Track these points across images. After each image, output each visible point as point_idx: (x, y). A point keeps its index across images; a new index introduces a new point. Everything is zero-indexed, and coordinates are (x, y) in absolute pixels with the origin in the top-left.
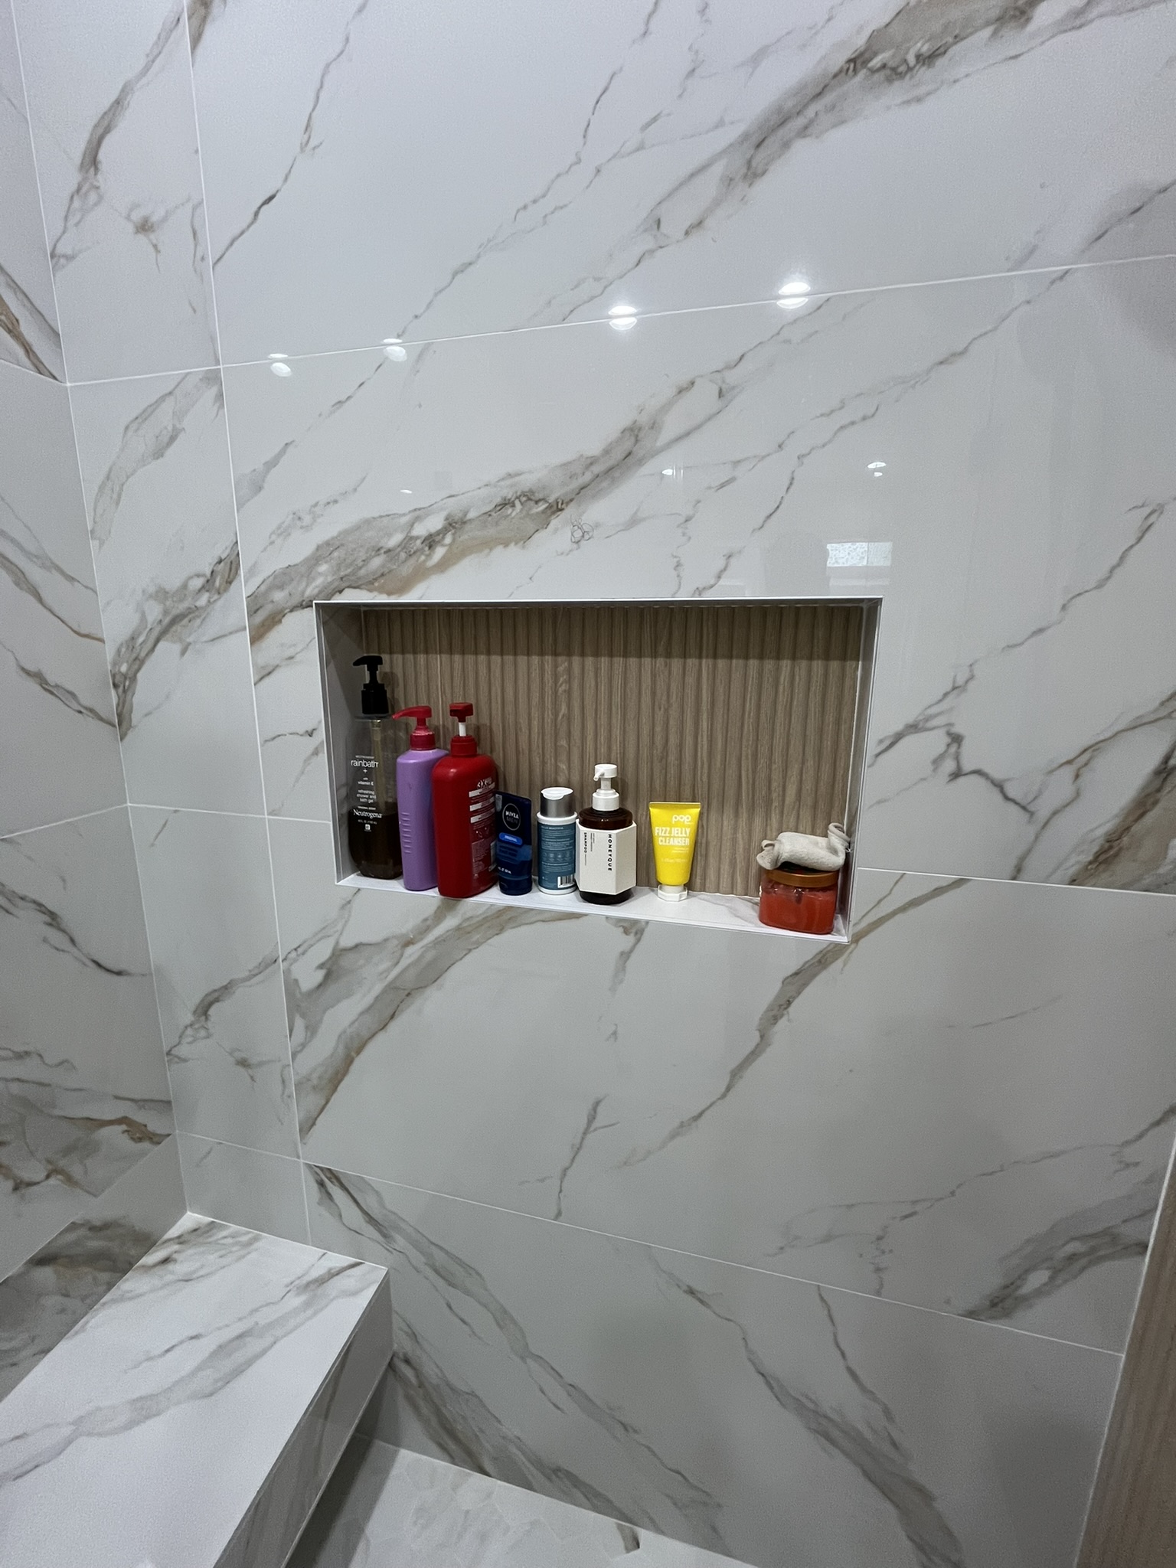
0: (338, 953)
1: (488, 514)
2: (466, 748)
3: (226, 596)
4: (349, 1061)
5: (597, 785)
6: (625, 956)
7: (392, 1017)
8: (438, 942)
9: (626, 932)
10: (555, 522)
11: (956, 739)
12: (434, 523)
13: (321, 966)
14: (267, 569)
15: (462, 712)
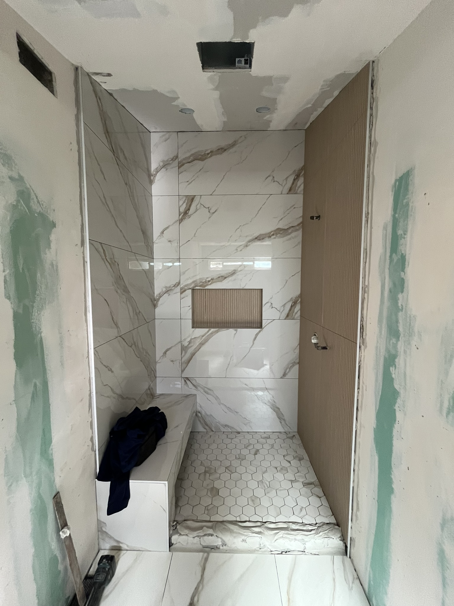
0: (191, 339)
1: (217, 278)
3: (177, 288)
4: (192, 357)
6: (235, 334)
7: (200, 348)
8: (208, 335)
10: (225, 279)
11: (272, 304)
12: (210, 279)
13: (188, 342)
14: (185, 284)
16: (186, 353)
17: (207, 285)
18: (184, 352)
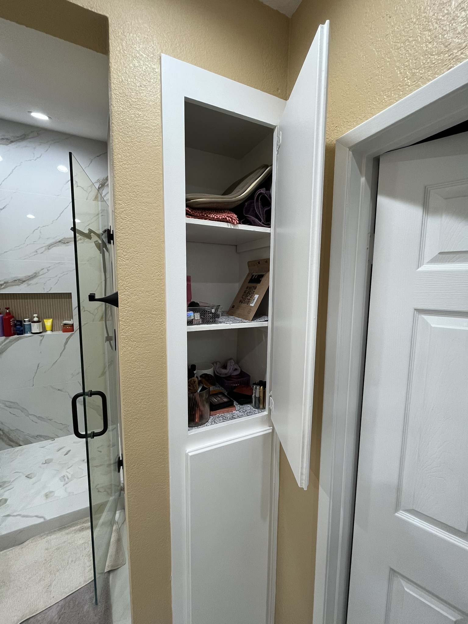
1: (12, 282)
2: (8, 314)
5: (34, 317)
6: (41, 340)
8: (5, 345)
9: (41, 337)
10: (24, 283)
15: (7, 309)
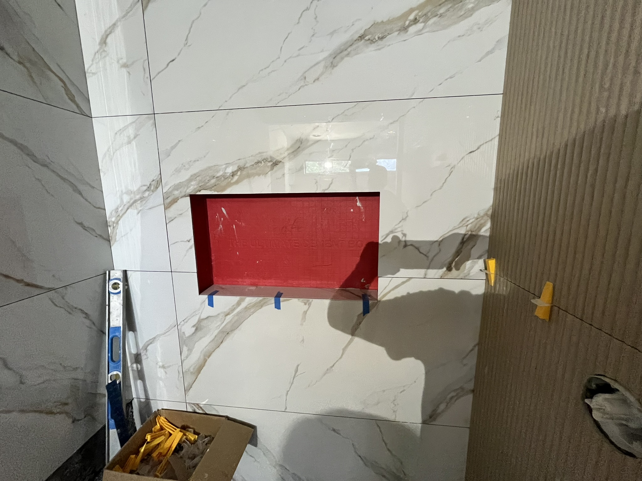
0: (200, 321)
1: (253, 165)
3: (155, 192)
4: (205, 361)
6: (305, 313)
7: (222, 342)
8: (238, 313)
9: (305, 304)
10: (276, 168)
11: (404, 235)
12: (234, 168)
13: (194, 326)
14: (172, 183)
16: (190, 350)
17: (229, 185)
18: (185, 349)
